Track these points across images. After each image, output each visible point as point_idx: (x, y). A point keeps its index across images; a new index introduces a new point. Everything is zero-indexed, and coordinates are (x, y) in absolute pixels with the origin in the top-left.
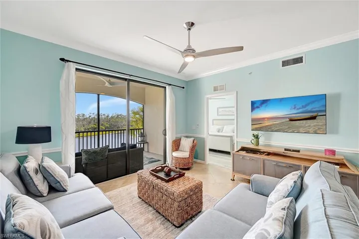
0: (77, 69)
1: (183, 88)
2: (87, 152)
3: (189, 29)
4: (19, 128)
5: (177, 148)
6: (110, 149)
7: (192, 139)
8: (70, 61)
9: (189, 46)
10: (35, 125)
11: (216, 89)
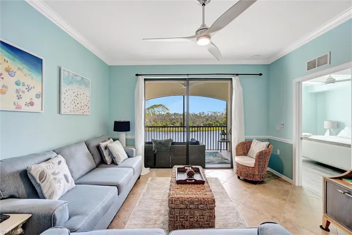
0: (145, 80)
1: (261, 74)
2: (155, 141)
3: (204, 4)
4: (115, 122)
5: (246, 152)
6: (174, 142)
7: (267, 143)
8: (140, 75)
9: (204, 25)
10: (122, 120)
11: (311, 66)
